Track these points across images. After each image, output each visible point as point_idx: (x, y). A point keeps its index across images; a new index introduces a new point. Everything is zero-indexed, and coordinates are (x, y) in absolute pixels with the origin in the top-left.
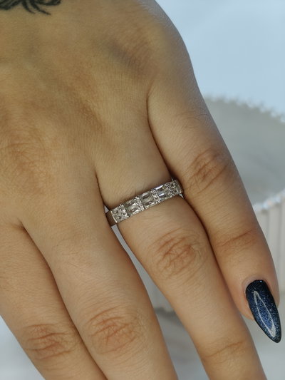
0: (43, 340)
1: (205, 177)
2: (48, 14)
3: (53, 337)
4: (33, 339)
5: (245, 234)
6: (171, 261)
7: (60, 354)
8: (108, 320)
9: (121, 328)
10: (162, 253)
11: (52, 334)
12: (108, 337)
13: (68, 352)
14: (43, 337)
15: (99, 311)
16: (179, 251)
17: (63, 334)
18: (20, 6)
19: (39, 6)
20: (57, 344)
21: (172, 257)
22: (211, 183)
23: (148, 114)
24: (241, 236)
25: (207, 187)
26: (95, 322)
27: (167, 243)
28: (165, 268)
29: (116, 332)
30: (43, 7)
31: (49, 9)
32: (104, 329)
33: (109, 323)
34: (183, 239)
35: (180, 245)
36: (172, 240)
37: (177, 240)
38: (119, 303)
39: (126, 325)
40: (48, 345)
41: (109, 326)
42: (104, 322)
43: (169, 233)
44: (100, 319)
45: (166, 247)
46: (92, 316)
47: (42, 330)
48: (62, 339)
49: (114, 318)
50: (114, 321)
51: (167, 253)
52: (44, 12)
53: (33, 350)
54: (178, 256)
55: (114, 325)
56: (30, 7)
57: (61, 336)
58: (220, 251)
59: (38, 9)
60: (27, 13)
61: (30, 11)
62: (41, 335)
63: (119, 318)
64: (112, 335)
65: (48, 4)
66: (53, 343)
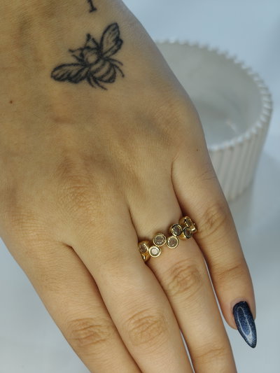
0: (84, 331)
1: (212, 225)
2: (105, 89)
3: (92, 329)
4: (76, 331)
5: (236, 267)
6: (178, 282)
7: (98, 342)
8: (142, 319)
9: (152, 324)
10: (173, 277)
11: (91, 326)
12: (142, 332)
13: (104, 340)
14: (85, 329)
15: (136, 312)
16: (185, 276)
17: (100, 326)
18: (85, 81)
19: (99, 82)
20: (95, 334)
21: (179, 279)
22: (216, 229)
23: (172, 173)
24: (233, 269)
25: (213, 232)
26: (133, 321)
27: (176, 269)
28: (174, 287)
29: (148, 328)
30: (102, 84)
31: (107, 85)
32: (140, 326)
33: (144, 321)
34: (189, 267)
35: (186, 272)
36: (181, 267)
37: (185, 268)
38: (151, 306)
39: (156, 322)
40: (88, 335)
41: (143, 324)
42: (140, 320)
43: (178, 263)
44: (136, 319)
45: (175, 273)
46: (130, 316)
47: (84, 324)
48: (99, 330)
49: (148, 317)
50: (148, 319)
51: (176, 277)
52: (102, 87)
53: (76, 339)
54: (184, 279)
55: (147, 323)
56: (92, 82)
57: (98, 327)
58: (217, 278)
59: (98, 84)
60: (91, 87)
61: (93, 86)
62: (83, 328)
63: (151, 317)
64: (144, 331)
65: (106, 82)
66: (92, 333)
